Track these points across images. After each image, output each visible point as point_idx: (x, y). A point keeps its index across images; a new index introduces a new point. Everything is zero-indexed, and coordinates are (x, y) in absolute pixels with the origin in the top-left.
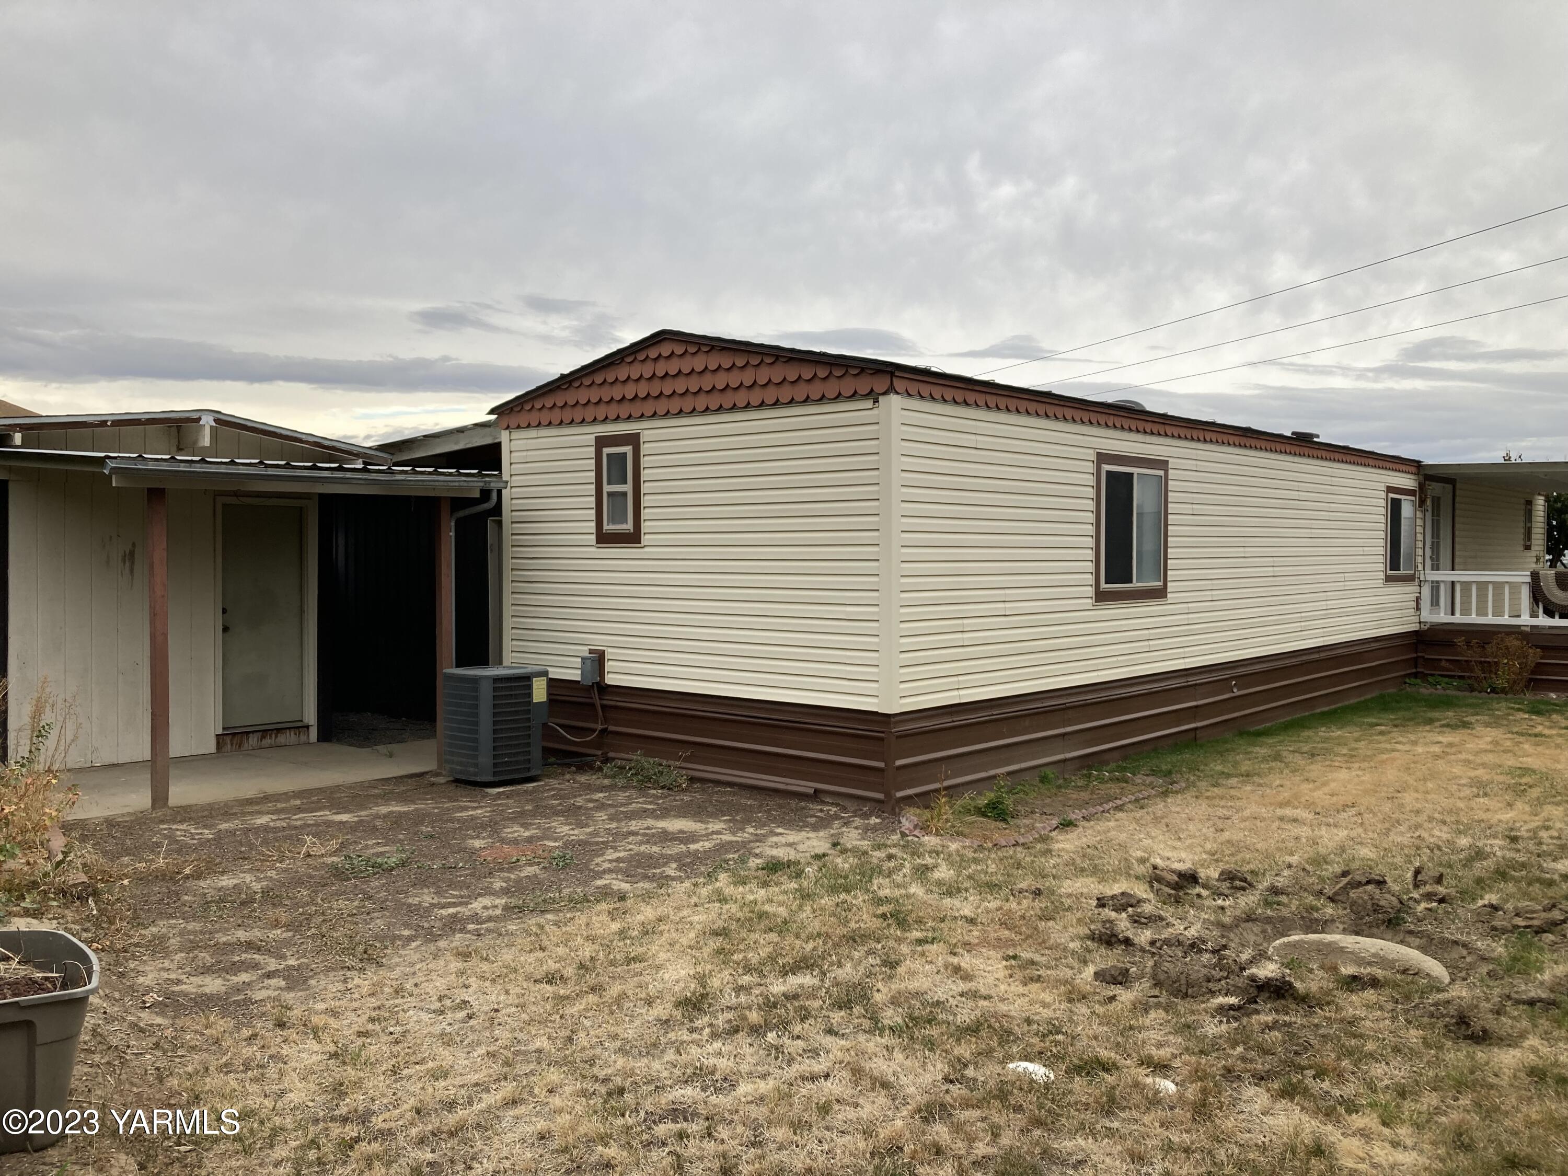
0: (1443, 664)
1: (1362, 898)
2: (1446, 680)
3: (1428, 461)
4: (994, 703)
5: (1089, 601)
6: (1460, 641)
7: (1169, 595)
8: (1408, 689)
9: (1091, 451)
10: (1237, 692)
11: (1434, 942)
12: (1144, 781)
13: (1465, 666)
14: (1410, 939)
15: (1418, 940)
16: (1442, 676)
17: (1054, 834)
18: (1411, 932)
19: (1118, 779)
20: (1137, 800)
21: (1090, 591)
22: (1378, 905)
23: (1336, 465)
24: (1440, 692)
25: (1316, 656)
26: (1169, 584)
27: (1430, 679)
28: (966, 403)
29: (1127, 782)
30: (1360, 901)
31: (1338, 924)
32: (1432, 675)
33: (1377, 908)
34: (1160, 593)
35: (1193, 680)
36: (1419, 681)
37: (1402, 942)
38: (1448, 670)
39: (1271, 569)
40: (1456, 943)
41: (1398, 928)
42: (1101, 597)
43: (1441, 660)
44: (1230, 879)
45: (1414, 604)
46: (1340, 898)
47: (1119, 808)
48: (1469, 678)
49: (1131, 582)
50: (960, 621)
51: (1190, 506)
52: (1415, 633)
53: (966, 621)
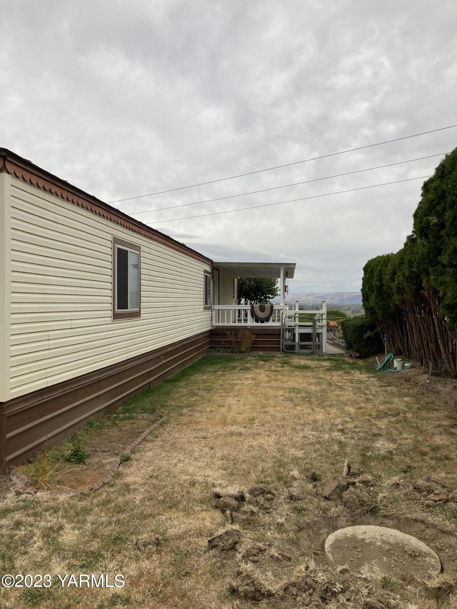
0: (223, 342)
1: (352, 497)
2: (223, 349)
3: (214, 261)
4: (65, 384)
5: (110, 319)
6: (228, 333)
7: (142, 315)
8: (210, 354)
9: (110, 236)
10: (164, 362)
11: (401, 521)
12: (143, 417)
13: (230, 343)
14: (386, 521)
15: (391, 521)
16: (220, 347)
17: (121, 469)
18: (385, 516)
19: (129, 418)
20: (151, 433)
21: (110, 313)
22: (362, 501)
23: (192, 259)
24: (222, 354)
25: (186, 342)
26: (142, 310)
27: (217, 349)
28: (51, 192)
29: (134, 419)
30: (352, 500)
31: (342, 518)
32: (217, 347)
33: (362, 503)
34: (137, 314)
35: (149, 358)
36: (213, 350)
37: (381, 524)
38: (223, 345)
39: (173, 303)
40: (416, 520)
41: (377, 514)
42: (116, 316)
43: (221, 341)
44: (261, 493)
45: (210, 319)
46: (332, 497)
47: (145, 440)
48: (231, 347)
49: (127, 308)
50: (47, 333)
51: (148, 271)
52: (211, 330)
53: (50, 333)
